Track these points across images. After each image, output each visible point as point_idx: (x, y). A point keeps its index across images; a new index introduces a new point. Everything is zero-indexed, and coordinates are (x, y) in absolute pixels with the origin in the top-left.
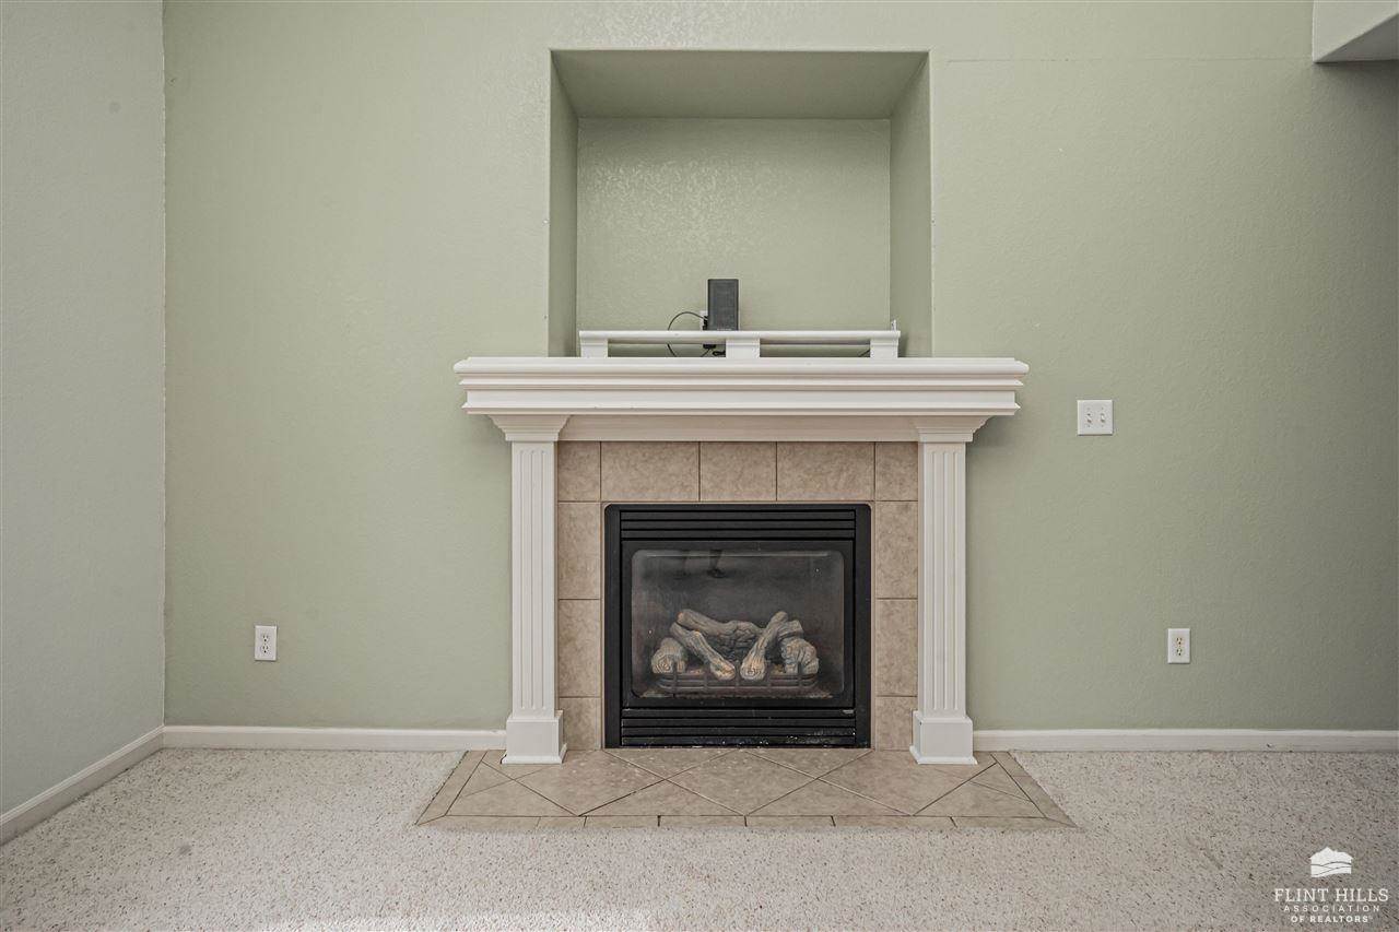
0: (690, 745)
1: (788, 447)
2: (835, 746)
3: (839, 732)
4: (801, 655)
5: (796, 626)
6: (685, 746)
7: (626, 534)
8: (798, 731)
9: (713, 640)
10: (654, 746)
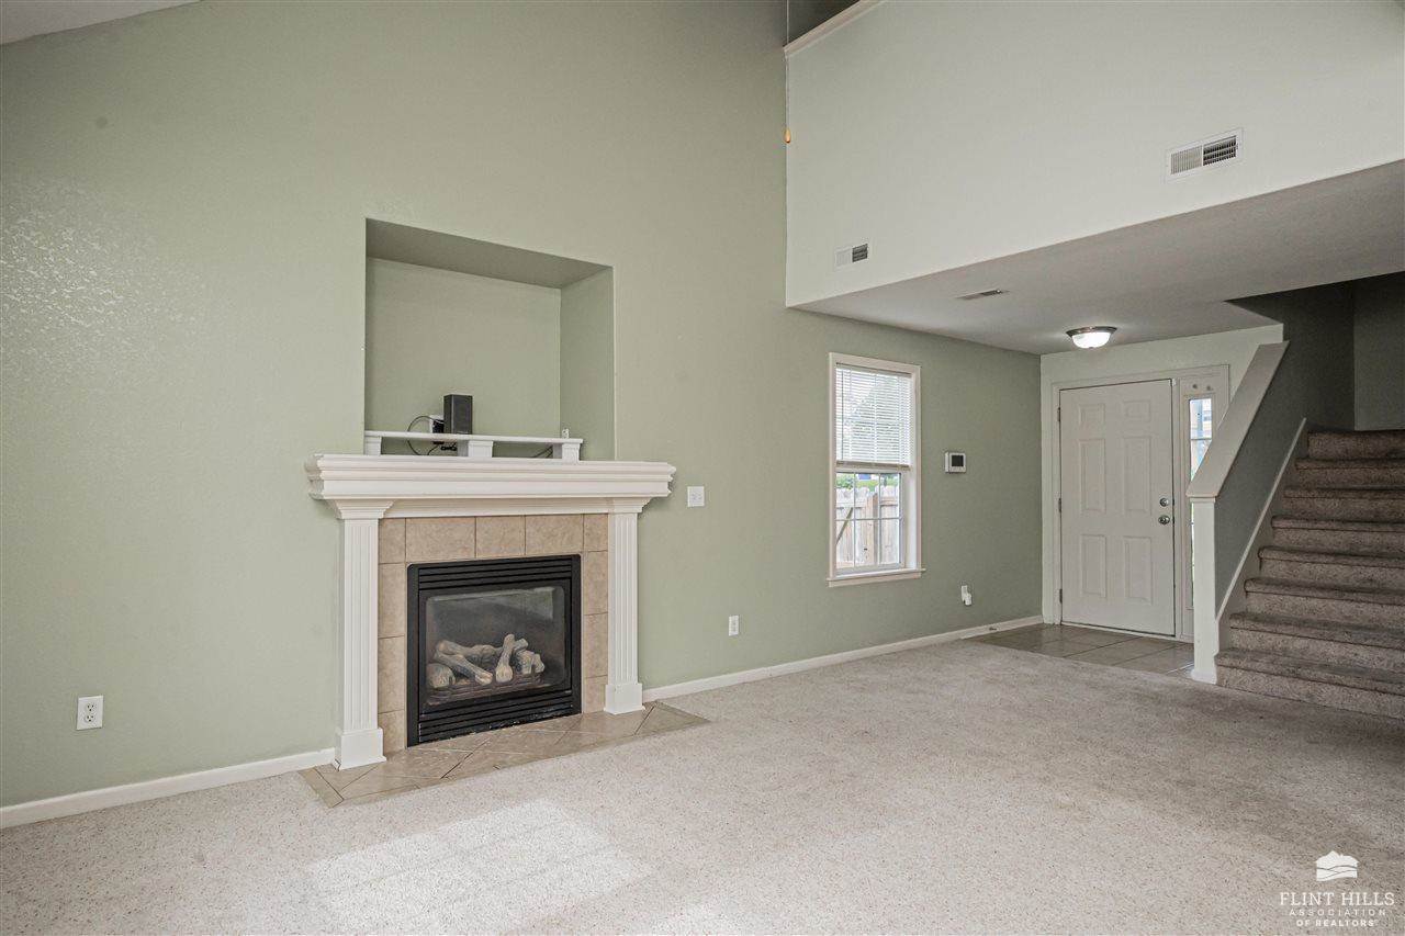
0: (468, 733)
1: (533, 518)
2: (560, 716)
3: (562, 706)
4: (532, 662)
5: (524, 642)
6: (464, 734)
7: (422, 586)
8: (537, 710)
9: (470, 659)
10: (442, 739)
